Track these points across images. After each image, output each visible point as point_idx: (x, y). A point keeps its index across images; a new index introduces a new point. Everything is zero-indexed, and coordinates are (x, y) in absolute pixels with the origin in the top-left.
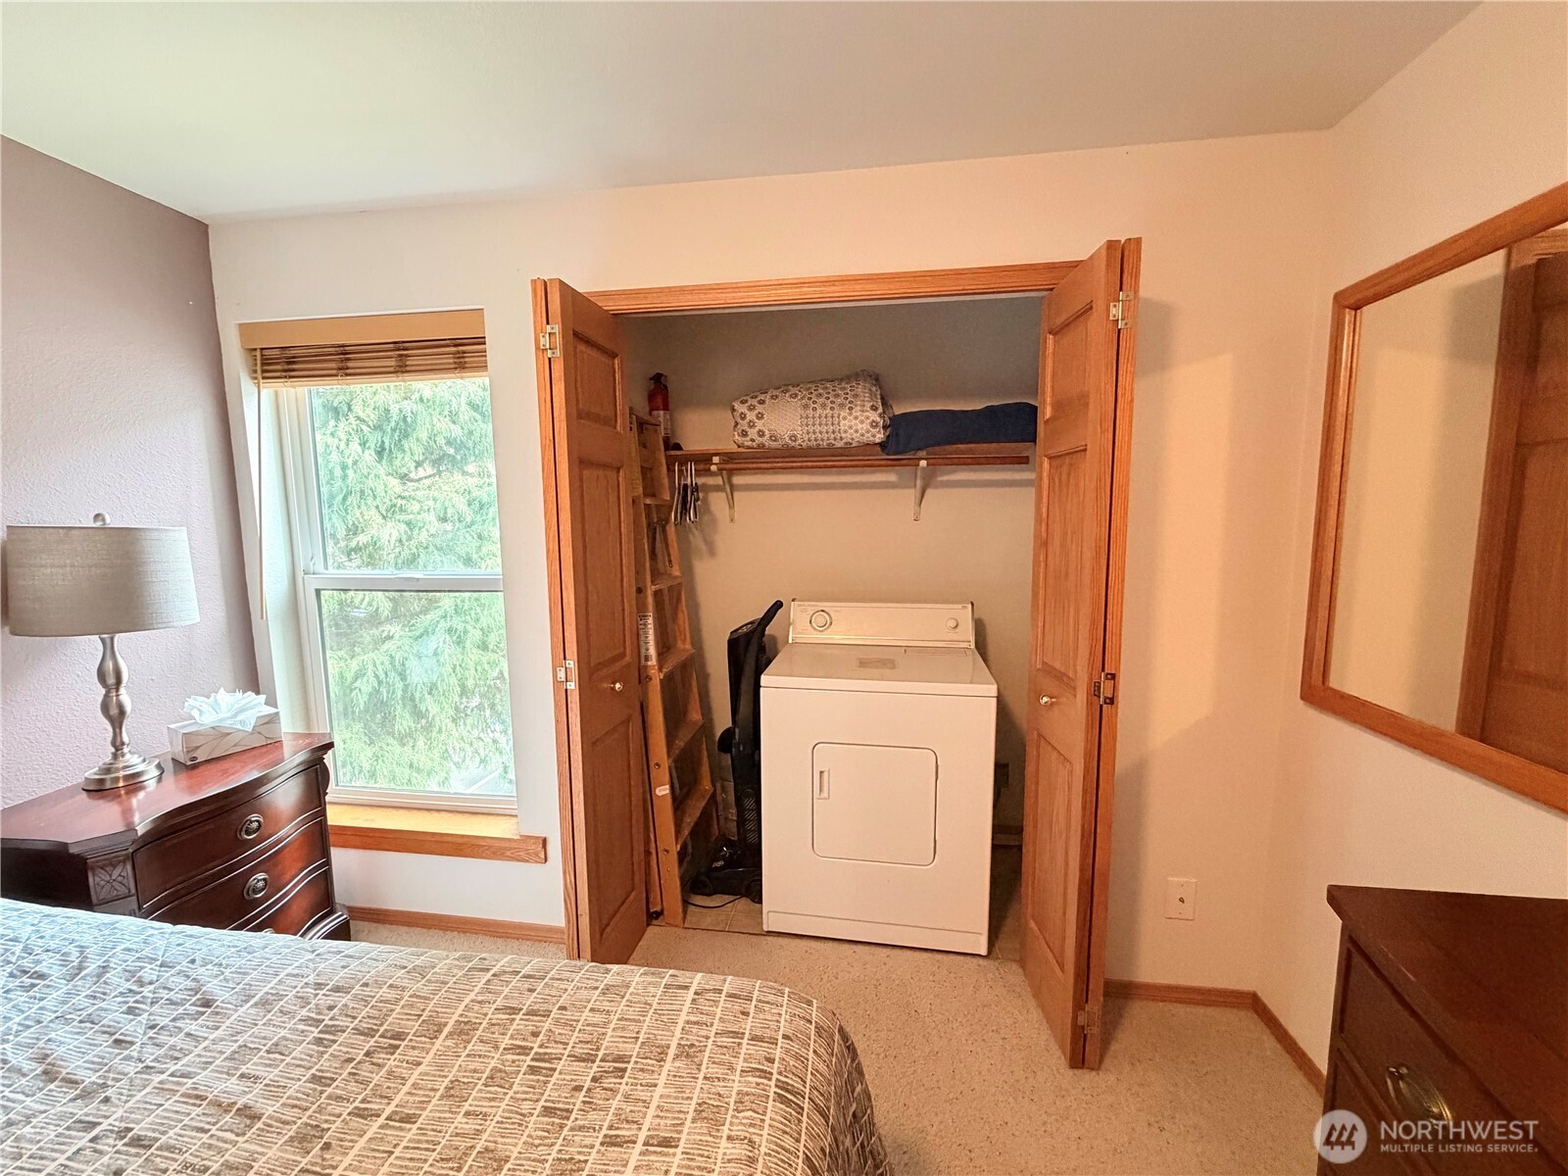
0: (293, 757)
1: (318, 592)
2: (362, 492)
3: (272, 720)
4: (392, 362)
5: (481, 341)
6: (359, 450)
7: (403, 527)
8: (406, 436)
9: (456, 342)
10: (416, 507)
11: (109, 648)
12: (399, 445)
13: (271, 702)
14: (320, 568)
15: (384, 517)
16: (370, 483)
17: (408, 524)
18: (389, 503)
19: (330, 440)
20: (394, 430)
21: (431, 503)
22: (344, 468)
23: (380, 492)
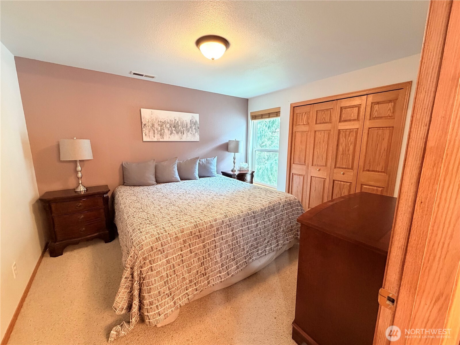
0: (250, 172)
1: (255, 151)
2: (265, 135)
3: (248, 167)
4: (268, 116)
5: (280, 112)
6: (265, 127)
7: (271, 142)
8: (274, 124)
9: (277, 112)
10: (274, 138)
11: (235, 154)
12: (272, 126)
13: (248, 165)
14: (256, 147)
15: (268, 140)
16: (266, 133)
17: (272, 141)
18: (269, 137)
19: (261, 126)
20: (272, 123)
21: (276, 137)
22: (262, 131)
23: (268, 135)
